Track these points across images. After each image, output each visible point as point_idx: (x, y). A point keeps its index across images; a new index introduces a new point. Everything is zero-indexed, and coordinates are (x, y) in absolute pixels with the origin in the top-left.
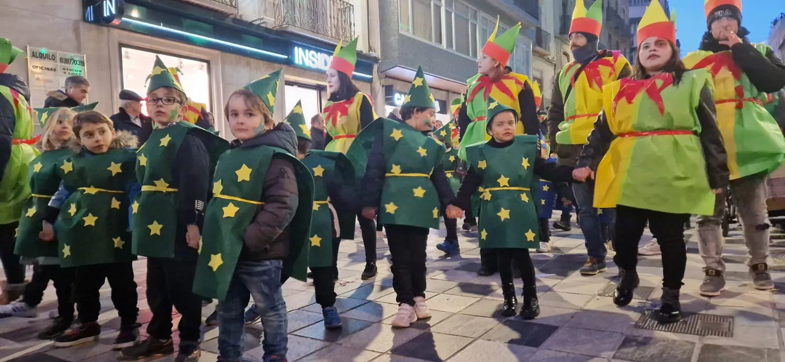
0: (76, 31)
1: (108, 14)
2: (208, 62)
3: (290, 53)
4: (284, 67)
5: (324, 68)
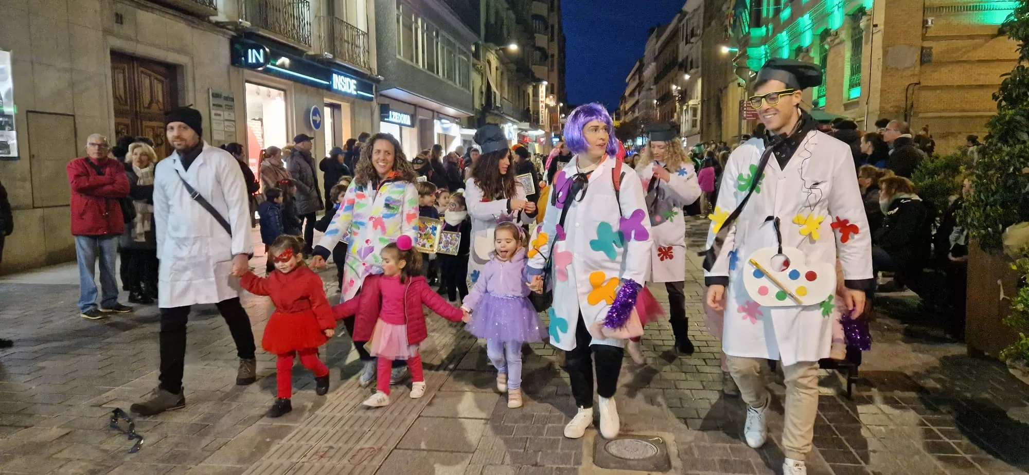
0: (228, 72)
1: (254, 61)
2: (284, 91)
3: (329, 78)
4: (325, 91)
5: (349, 91)
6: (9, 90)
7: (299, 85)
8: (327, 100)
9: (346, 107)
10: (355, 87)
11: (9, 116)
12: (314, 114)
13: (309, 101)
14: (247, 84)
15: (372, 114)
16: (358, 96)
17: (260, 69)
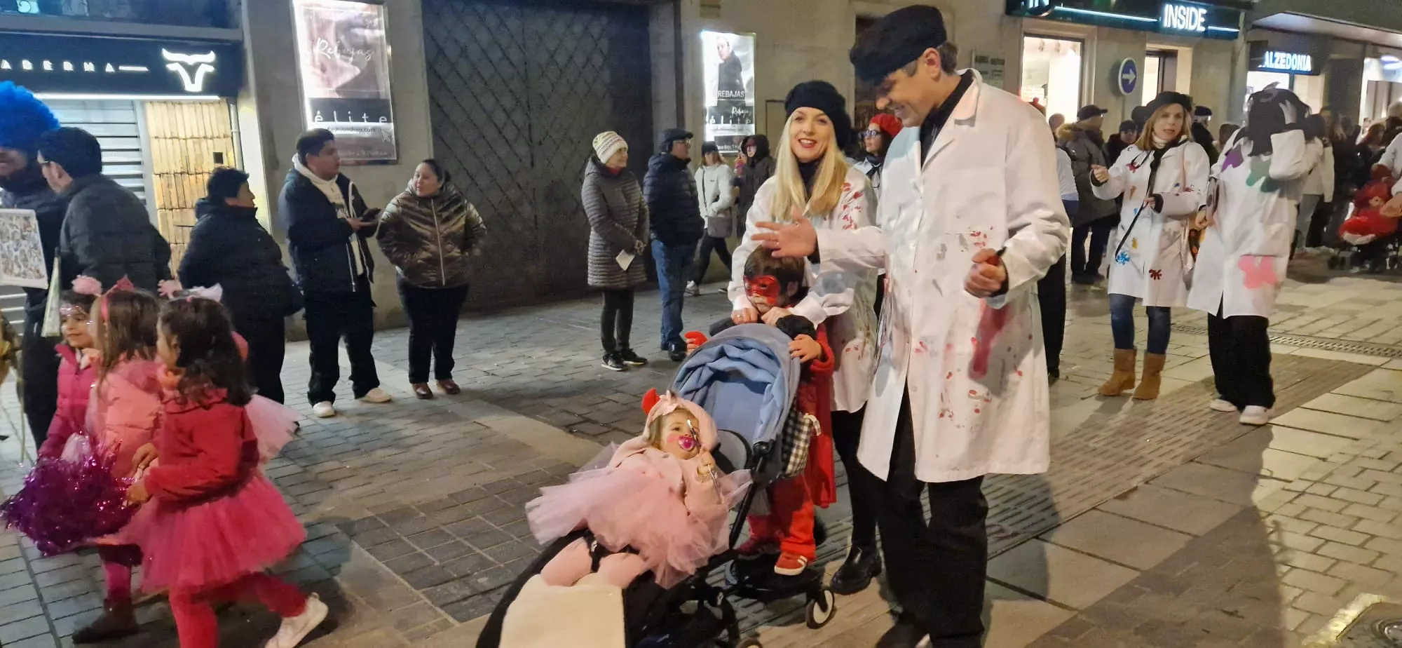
0: (1001, 25)
1: (1037, 5)
2: (1082, 41)
3: (1156, 11)
4: (1148, 34)
5: (1191, 28)
6: (751, 80)
7: (1106, 30)
8: (1150, 46)
9: (1185, 55)
10: (1203, 20)
11: (750, 108)
12: (1126, 71)
13: (1118, 51)
14: (1027, 40)
15: (1234, 61)
16: (1206, 34)
17: (1045, 14)
